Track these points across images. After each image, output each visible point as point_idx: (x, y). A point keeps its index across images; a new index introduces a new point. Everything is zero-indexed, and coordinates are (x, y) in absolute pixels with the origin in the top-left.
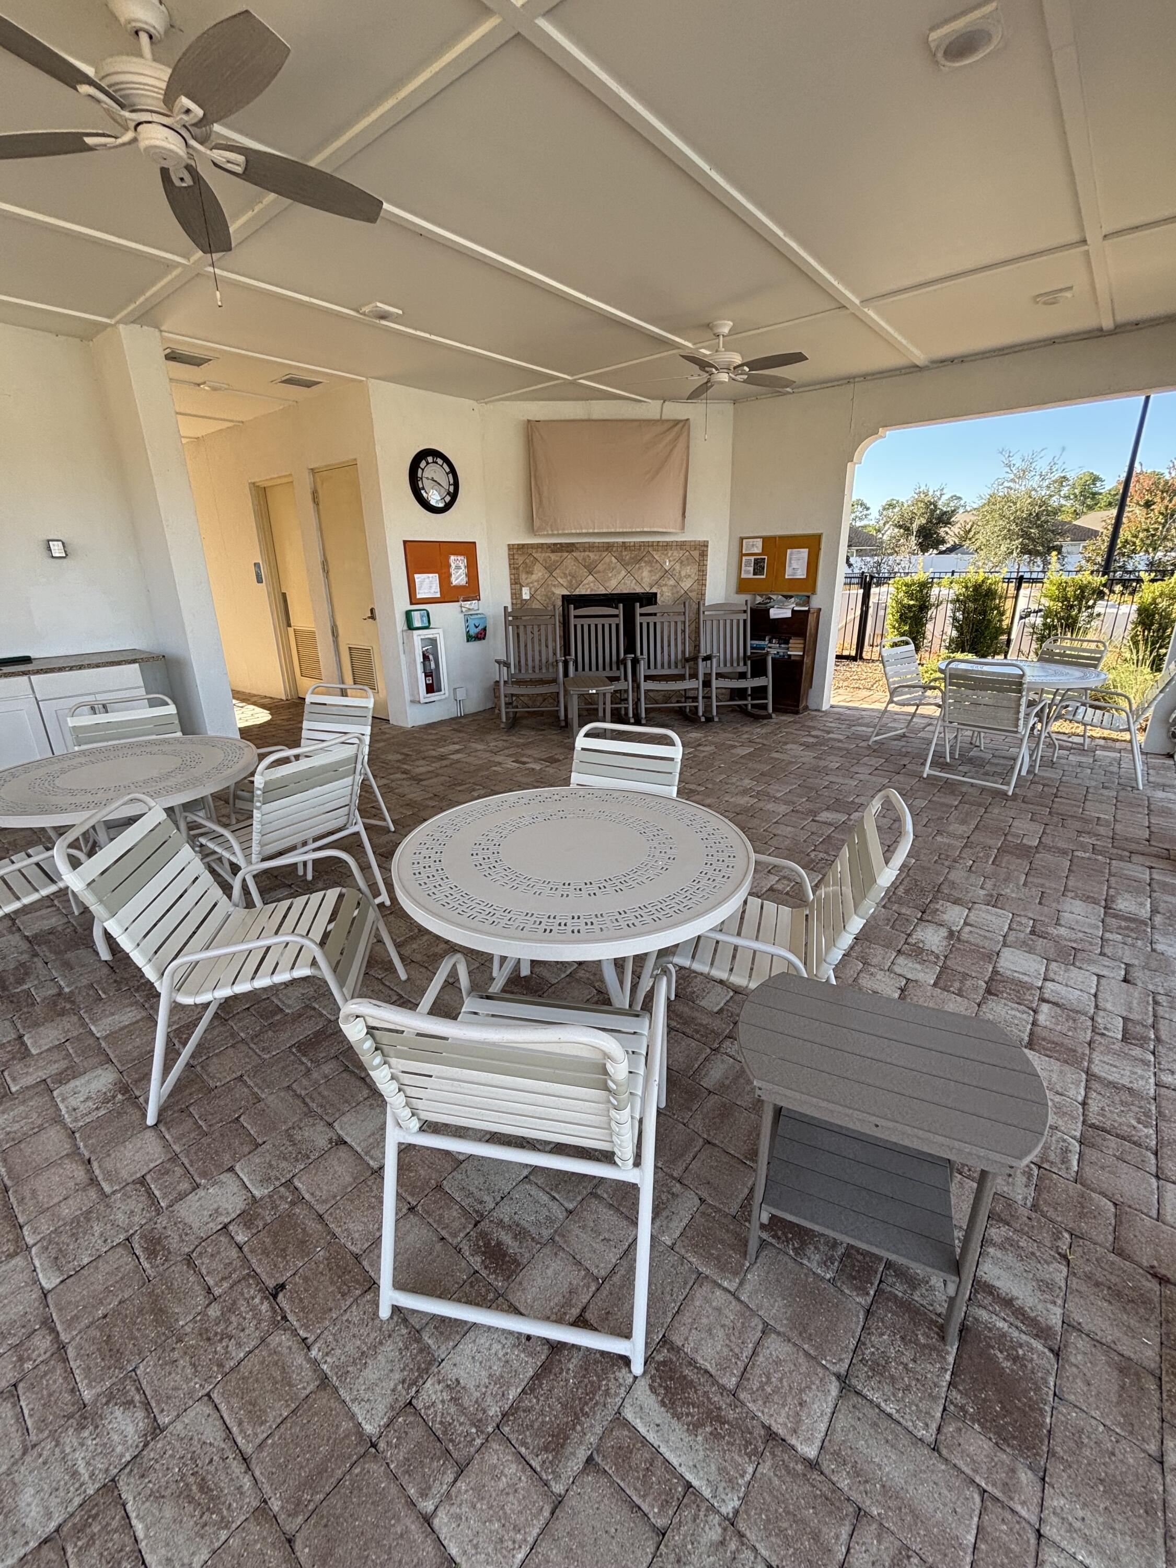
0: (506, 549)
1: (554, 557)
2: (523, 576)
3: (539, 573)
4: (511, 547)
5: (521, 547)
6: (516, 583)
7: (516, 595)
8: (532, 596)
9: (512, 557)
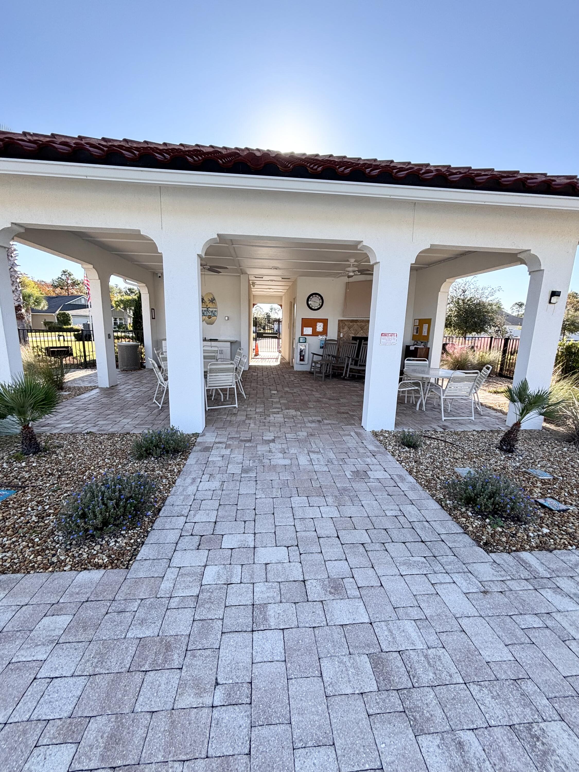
0: (338, 321)
1: (351, 324)
2: (341, 330)
3: (346, 329)
4: (339, 320)
5: (342, 320)
6: (339, 332)
7: (339, 335)
8: (343, 336)
9: (339, 324)
